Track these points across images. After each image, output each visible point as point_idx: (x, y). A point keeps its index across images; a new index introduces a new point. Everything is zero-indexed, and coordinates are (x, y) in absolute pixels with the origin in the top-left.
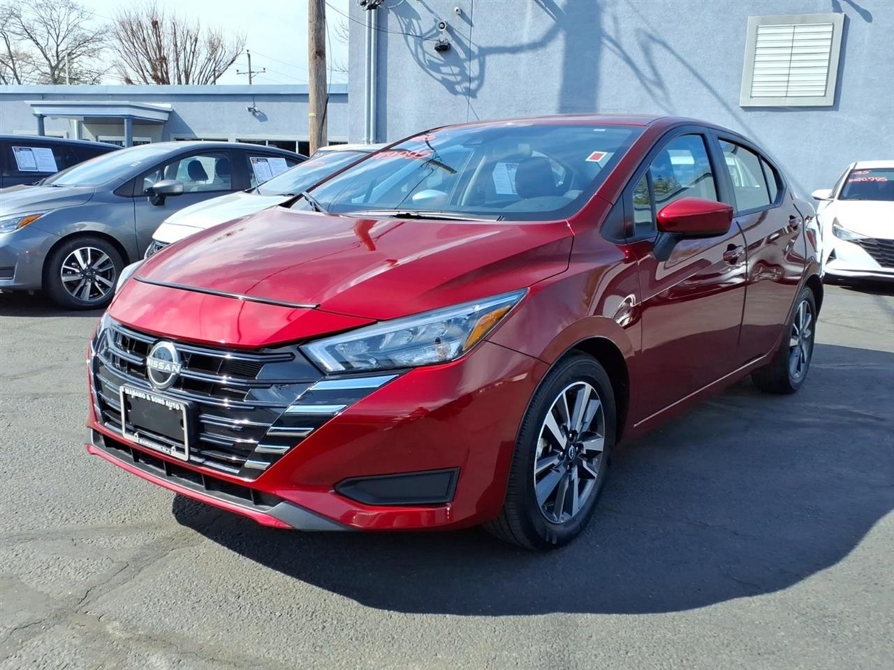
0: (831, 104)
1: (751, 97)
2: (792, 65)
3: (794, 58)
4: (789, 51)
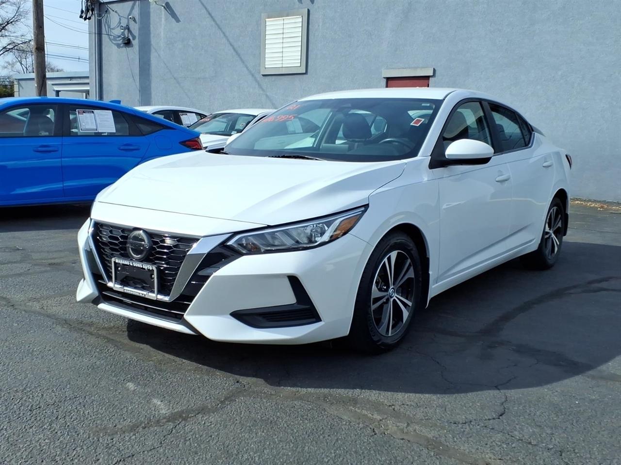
0: (304, 72)
1: (265, 68)
2: (284, 45)
3: (285, 40)
4: (281, 36)
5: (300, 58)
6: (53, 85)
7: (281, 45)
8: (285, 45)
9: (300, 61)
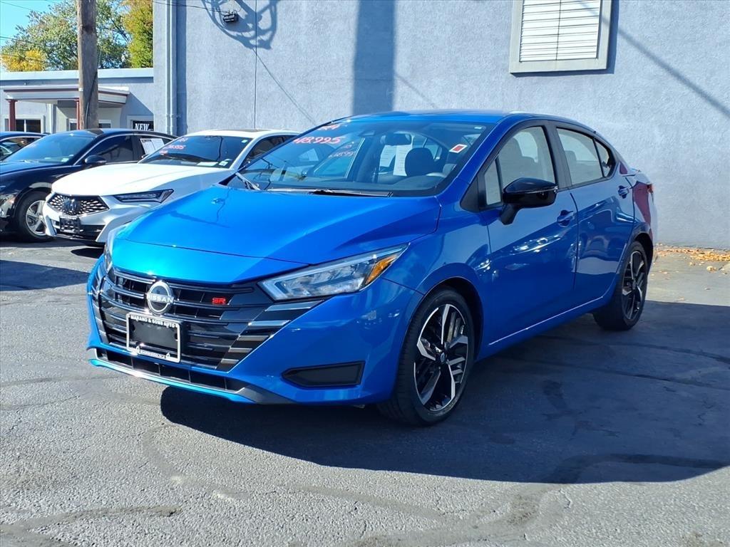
5: (596, 44)
6: (5, 91)
7: (556, 23)
8: (562, 23)
9: (595, 50)
